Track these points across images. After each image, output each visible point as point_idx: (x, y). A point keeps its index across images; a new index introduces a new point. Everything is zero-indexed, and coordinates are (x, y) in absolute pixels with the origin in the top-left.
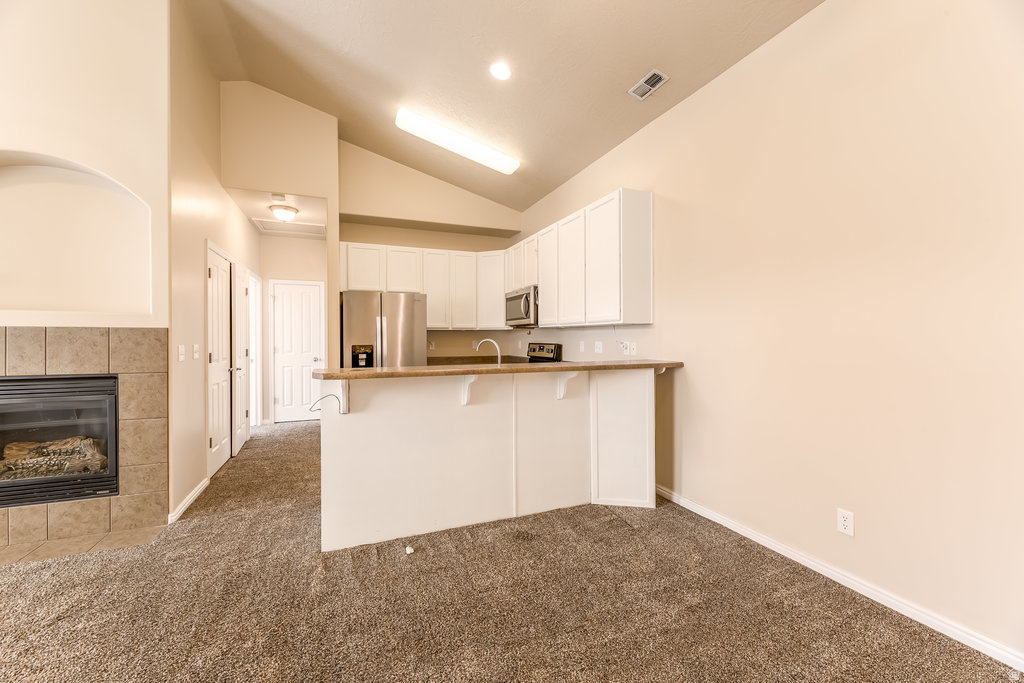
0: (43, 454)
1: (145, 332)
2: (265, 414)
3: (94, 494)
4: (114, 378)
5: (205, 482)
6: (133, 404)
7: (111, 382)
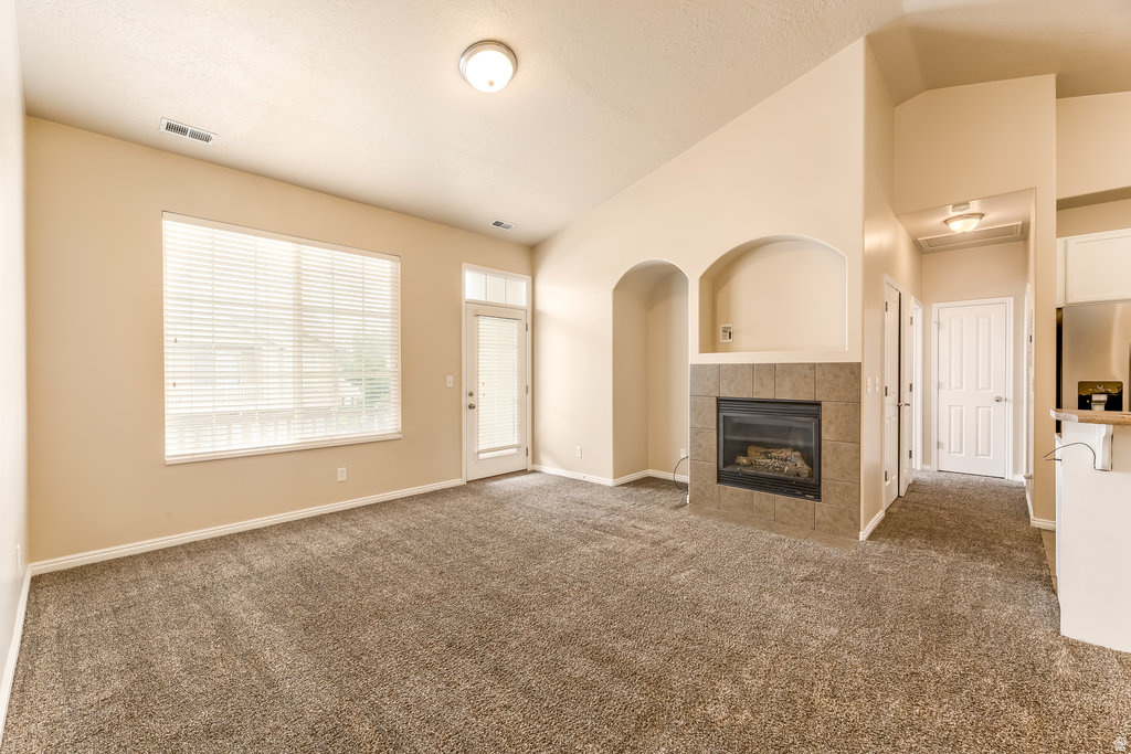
0: (768, 458)
1: (842, 366)
2: (926, 459)
3: (803, 496)
4: (818, 404)
5: (881, 514)
6: (832, 428)
7: (816, 408)
